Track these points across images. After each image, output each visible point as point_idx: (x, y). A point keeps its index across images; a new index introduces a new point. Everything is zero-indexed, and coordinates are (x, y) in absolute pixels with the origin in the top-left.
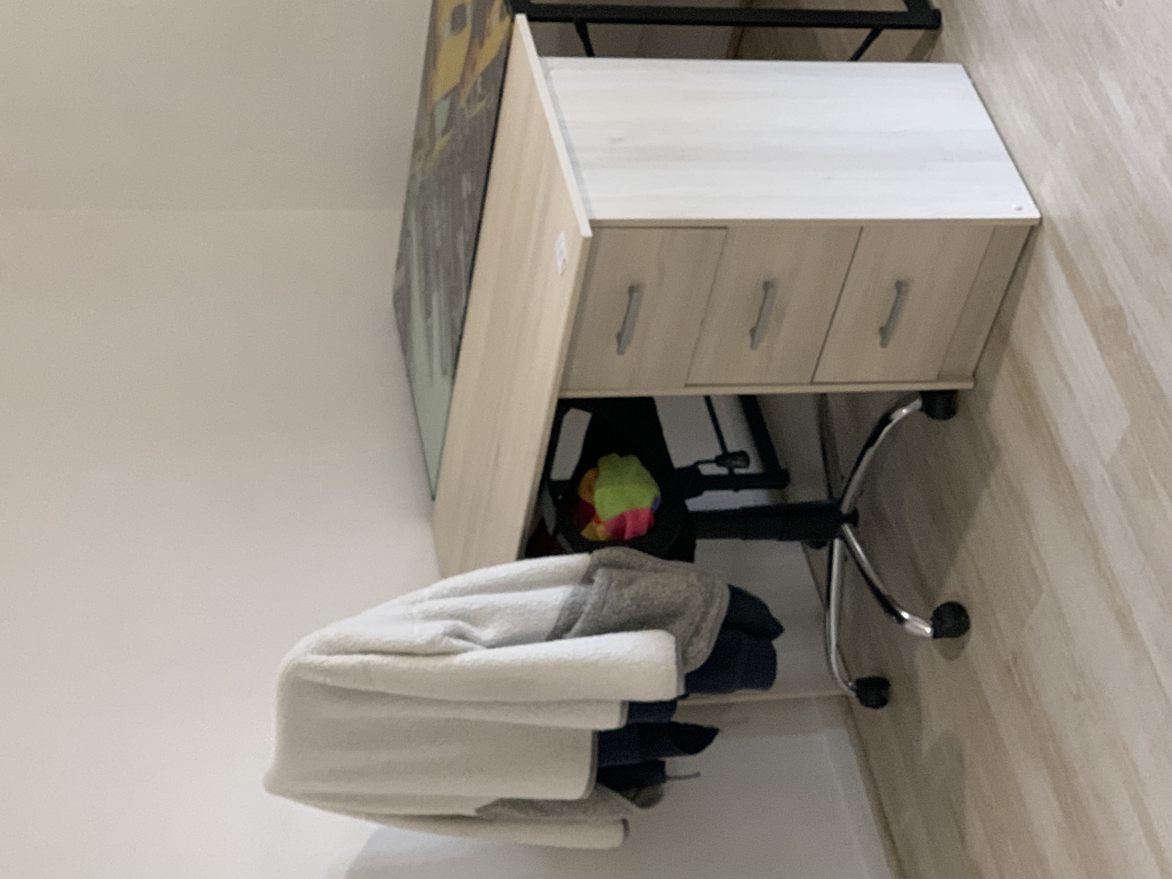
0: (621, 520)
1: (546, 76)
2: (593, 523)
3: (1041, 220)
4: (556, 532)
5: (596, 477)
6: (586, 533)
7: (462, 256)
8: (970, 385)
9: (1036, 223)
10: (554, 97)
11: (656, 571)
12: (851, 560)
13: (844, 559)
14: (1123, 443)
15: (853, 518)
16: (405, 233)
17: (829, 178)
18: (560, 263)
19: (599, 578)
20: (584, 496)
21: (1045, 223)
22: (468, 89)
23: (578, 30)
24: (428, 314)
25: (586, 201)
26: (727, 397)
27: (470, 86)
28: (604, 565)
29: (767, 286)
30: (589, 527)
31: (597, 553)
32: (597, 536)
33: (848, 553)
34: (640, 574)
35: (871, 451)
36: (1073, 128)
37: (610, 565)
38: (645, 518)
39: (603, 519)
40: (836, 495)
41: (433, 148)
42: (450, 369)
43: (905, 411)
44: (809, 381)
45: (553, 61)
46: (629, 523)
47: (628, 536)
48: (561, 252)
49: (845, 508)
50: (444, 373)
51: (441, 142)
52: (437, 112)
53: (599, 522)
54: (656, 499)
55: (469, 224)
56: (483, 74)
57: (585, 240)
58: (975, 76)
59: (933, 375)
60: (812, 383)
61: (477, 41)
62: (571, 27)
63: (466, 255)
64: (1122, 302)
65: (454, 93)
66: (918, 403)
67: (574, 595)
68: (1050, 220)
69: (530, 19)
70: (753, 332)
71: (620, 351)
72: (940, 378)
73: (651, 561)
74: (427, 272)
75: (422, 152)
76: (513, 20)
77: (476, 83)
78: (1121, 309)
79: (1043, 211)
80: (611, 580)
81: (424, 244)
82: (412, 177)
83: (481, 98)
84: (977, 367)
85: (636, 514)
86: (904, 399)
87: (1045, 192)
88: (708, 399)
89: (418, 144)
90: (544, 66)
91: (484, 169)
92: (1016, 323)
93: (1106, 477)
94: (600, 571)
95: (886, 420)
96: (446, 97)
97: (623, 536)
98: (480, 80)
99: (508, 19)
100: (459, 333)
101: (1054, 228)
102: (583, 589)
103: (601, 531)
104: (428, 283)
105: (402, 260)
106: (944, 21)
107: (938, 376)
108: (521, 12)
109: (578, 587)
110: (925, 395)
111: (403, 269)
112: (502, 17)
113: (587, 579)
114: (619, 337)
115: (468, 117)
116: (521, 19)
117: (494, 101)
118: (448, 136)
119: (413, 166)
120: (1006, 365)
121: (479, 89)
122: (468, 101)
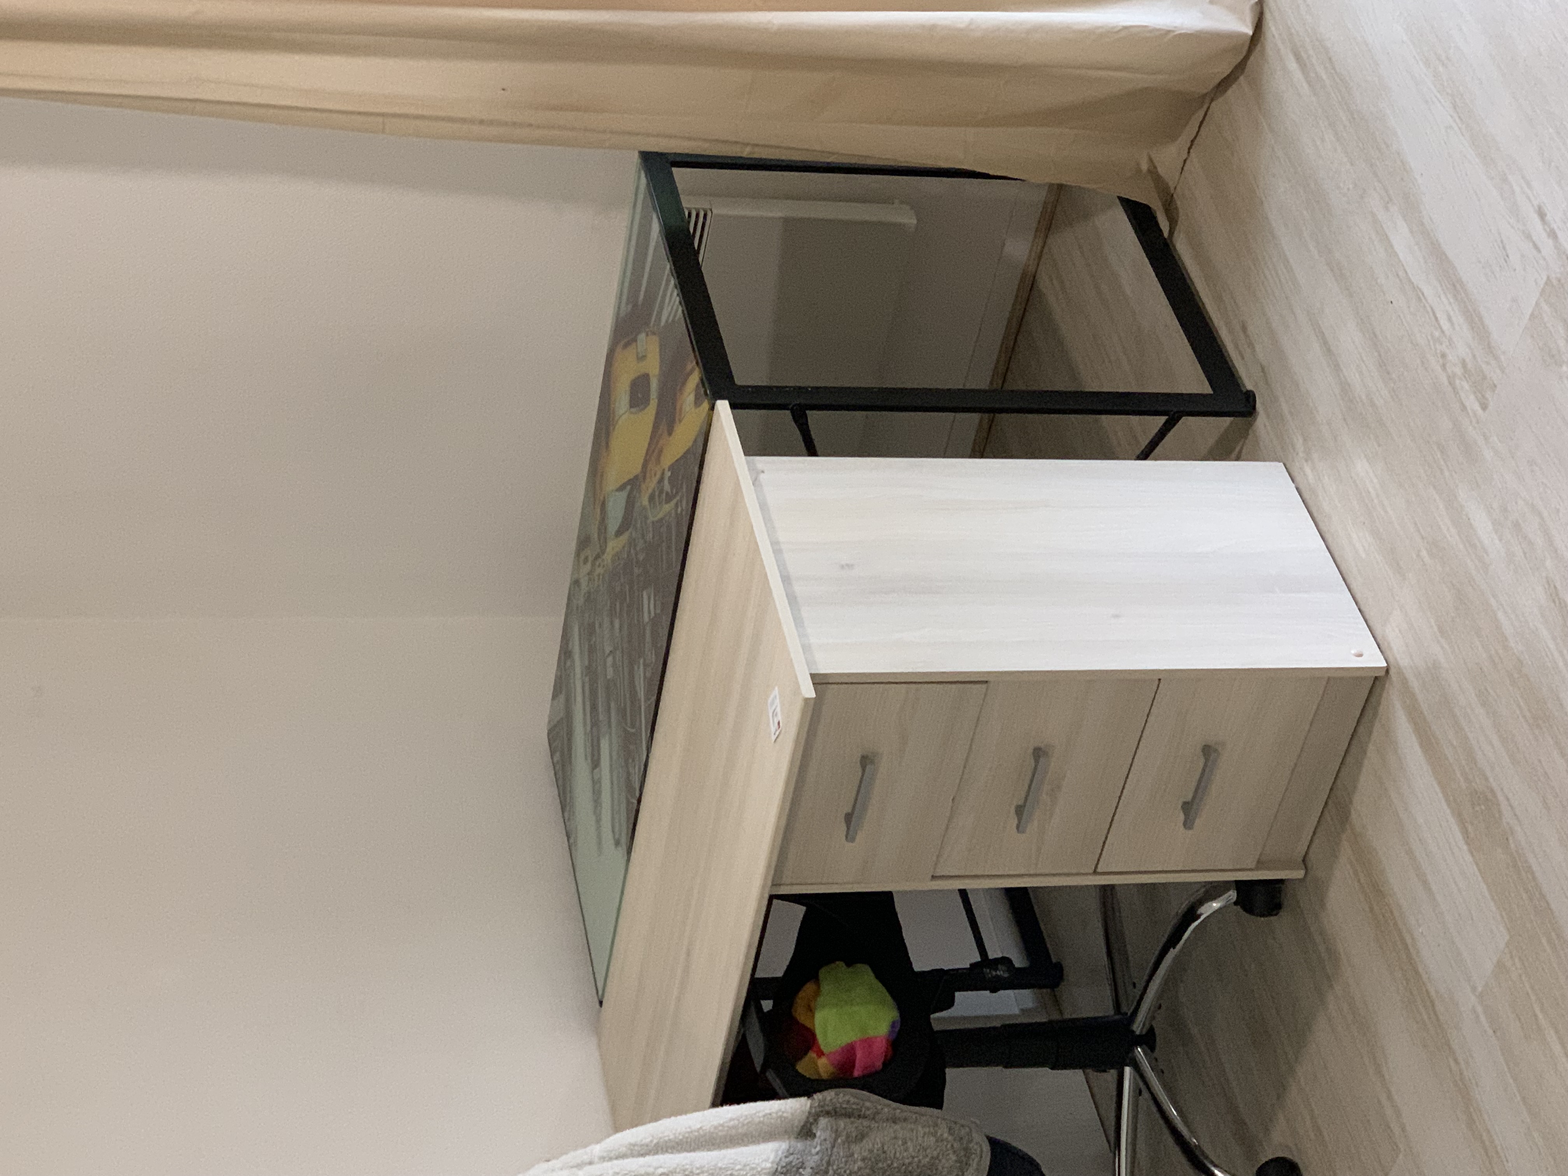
0: (849, 1051)
1: (755, 482)
2: (812, 1055)
3: (1387, 670)
4: (765, 1066)
5: (817, 993)
6: (802, 1067)
7: (641, 695)
8: (1299, 874)
9: (1382, 673)
10: (763, 507)
11: (895, 1121)
12: (1146, 1094)
13: (1137, 1093)
14: (1500, 966)
15: (1149, 1040)
16: (565, 653)
17: (1116, 616)
18: (773, 727)
19: (823, 1129)
20: (801, 1016)
21: (1392, 672)
22: (651, 484)
23: (796, 420)
24: (595, 764)
25: (806, 648)
26: (989, 891)
27: (655, 480)
28: (828, 1113)
29: (1039, 753)
30: (806, 1059)
31: (818, 1096)
32: (818, 1073)
33: (1141, 1085)
34: (874, 1125)
35: (1172, 953)
36: (1427, 559)
37: (834, 1113)
38: (880, 1049)
39: (825, 1050)
40: (1127, 1009)
41: (603, 552)
42: (624, 840)
43: (1215, 905)
44: (1091, 871)
45: (762, 462)
46: (859, 1055)
47: (857, 1073)
48: (775, 714)
49: (1138, 1027)
50: (617, 843)
51: (614, 545)
52: (610, 505)
53: (821, 1054)
54: (893, 1025)
55: (653, 657)
56: (672, 468)
57: (807, 700)
58: (1298, 479)
59: (1251, 863)
60: (1095, 872)
61: (663, 427)
62: (786, 415)
63: (647, 699)
64: (1494, 785)
65: (633, 484)
66: (1232, 895)
67: (789, 1154)
68: (1400, 672)
69: (733, 406)
70: (1020, 811)
71: (850, 837)
72: (1260, 864)
73: (887, 1107)
74: (594, 707)
75: (589, 552)
76: (712, 408)
77: (661, 480)
78: (1492, 791)
79: (1391, 659)
80: (837, 1133)
81: (590, 671)
82: (576, 583)
83: (669, 499)
84: (1307, 853)
85: (868, 1042)
86: (1213, 890)
87: (1392, 634)
88: (963, 893)
89: (583, 542)
90: (752, 469)
91: (674, 590)
92: (1356, 798)
93: (1479, 1009)
94: (823, 1121)
95: (1191, 914)
96: (621, 488)
97: (852, 1072)
98: (668, 474)
99: (706, 405)
100: (637, 795)
101: (1405, 681)
102: (800, 1145)
103: (823, 1067)
104: (595, 724)
105: (561, 686)
106: (1258, 405)
107: (1259, 862)
108: (722, 398)
109: (793, 1142)
110: (1241, 886)
111: (562, 698)
112: (697, 403)
113: (806, 1132)
114: (848, 818)
115: (651, 519)
116: (723, 406)
117: (686, 505)
118: (624, 538)
119: (576, 568)
120: (1346, 851)
121: (667, 487)
122: (651, 498)
